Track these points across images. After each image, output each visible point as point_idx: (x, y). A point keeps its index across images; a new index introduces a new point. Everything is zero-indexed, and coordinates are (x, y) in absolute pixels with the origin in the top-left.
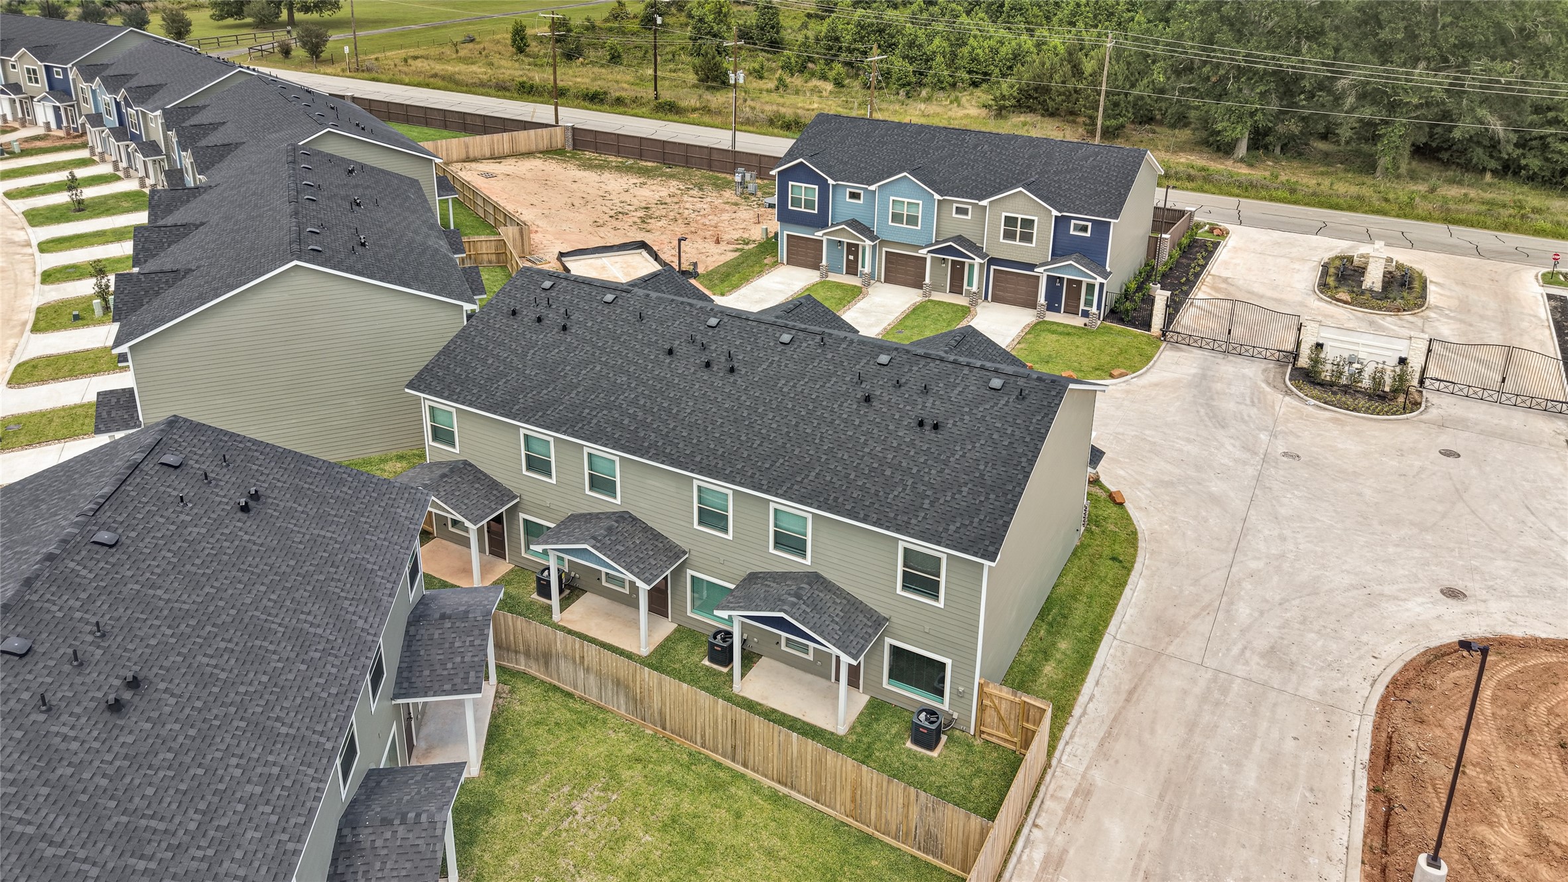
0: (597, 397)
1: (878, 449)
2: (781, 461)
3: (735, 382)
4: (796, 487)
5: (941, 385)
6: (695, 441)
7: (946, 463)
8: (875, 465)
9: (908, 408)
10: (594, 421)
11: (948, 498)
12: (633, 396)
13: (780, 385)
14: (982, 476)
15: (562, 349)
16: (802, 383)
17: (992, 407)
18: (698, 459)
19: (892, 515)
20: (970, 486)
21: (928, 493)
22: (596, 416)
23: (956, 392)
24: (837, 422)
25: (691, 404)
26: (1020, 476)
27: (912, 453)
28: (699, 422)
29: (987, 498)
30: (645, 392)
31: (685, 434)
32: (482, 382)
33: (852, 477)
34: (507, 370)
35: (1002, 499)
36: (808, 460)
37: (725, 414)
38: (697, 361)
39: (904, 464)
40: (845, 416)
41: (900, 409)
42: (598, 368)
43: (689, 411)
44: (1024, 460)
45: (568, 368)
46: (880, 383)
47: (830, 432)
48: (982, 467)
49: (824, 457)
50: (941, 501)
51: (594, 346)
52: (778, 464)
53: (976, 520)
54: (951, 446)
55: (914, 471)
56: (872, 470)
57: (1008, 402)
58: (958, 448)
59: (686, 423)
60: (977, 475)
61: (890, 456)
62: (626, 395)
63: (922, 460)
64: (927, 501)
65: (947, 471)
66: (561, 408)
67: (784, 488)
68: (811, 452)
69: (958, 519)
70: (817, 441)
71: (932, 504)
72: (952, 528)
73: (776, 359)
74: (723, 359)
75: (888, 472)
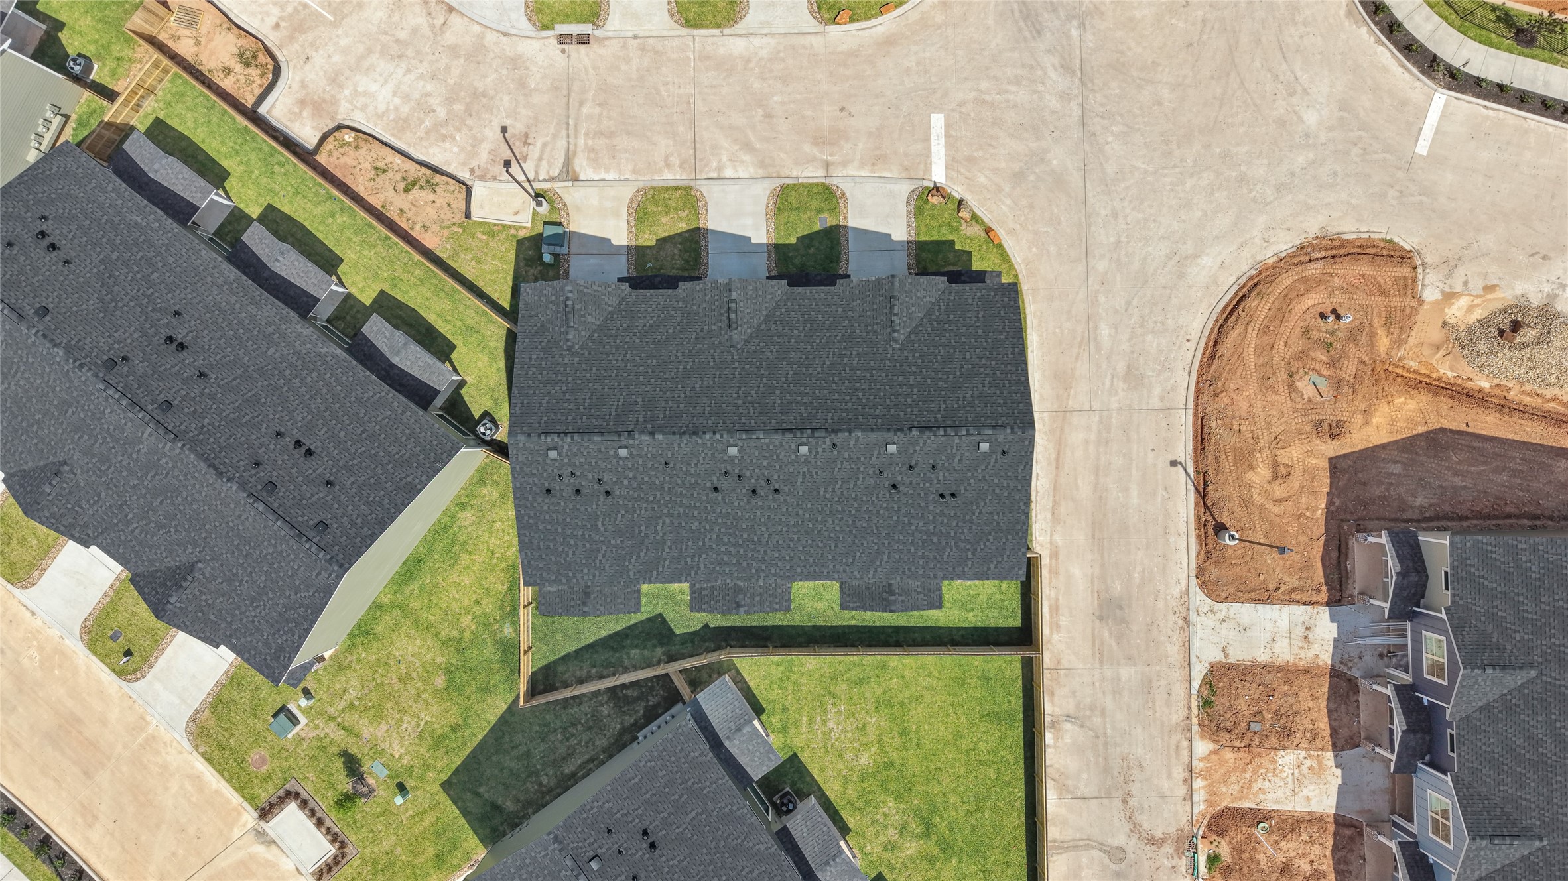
0: (687, 546)
1: (921, 524)
2: (858, 554)
3: (786, 501)
4: (879, 570)
5: (943, 458)
6: (787, 558)
7: (971, 521)
8: (924, 537)
9: (927, 485)
10: (702, 566)
11: (982, 547)
12: (714, 536)
13: (822, 493)
14: (998, 524)
15: (623, 512)
16: (838, 486)
17: (987, 467)
18: (799, 570)
19: (951, 569)
20: (993, 533)
21: (968, 547)
22: (699, 561)
23: (956, 461)
24: (882, 512)
25: (764, 529)
26: (1023, 517)
27: (945, 521)
28: (780, 542)
29: (1007, 539)
30: (722, 530)
31: (776, 555)
32: (584, 562)
33: (913, 550)
34: (594, 546)
35: (1016, 537)
36: (876, 547)
37: (795, 530)
38: (744, 491)
39: (944, 531)
40: (885, 505)
41: (922, 489)
42: (668, 521)
43: (766, 536)
44: (1022, 504)
45: (643, 528)
46: (897, 469)
47: (881, 521)
48: (996, 517)
49: (886, 542)
50: (979, 550)
51: (648, 502)
52: (857, 557)
53: (1005, 556)
54: (970, 507)
55: (952, 534)
56: (924, 541)
57: (996, 459)
58: (975, 507)
59: (771, 545)
60: (995, 524)
61: (931, 528)
62: (709, 537)
63: (954, 524)
64: (969, 553)
65: (974, 527)
66: (667, 563)
67: (871, 573)
68: (875, 541)
69: (994, 559)
70: (875, 531)
71: (973, 553)
72: (992, 566)
73: (805, 470)
74: (763, 483)
75: (935, 540)
